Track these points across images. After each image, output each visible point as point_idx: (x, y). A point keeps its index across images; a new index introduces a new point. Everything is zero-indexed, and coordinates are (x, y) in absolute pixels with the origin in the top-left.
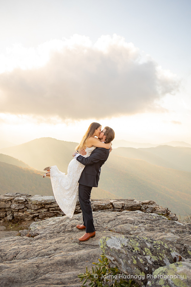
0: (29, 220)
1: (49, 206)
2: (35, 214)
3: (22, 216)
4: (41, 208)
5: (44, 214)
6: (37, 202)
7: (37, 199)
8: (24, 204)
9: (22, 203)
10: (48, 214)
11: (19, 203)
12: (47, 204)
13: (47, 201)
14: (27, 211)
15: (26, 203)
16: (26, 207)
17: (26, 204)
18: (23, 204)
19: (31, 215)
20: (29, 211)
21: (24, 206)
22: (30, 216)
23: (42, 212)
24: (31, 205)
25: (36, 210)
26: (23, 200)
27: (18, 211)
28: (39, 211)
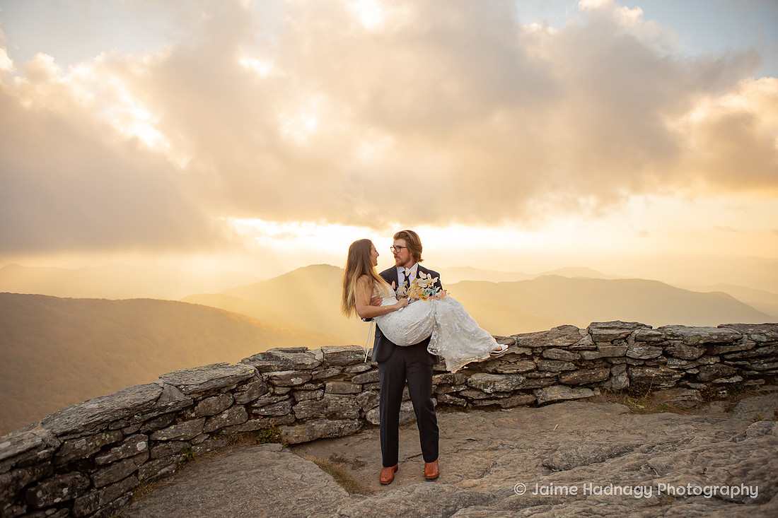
0: (670, 388)
1: (727, 349)
2: (689, 372)
3: (657, 376)
4: (705, 354)
5: (717, 368)
6: (700, 340)
7: (697, 333)
8: (662, 346)
9: (659, 342)
10: (726, 371)
11: (648, 343)
12: (725, 344)
13: (725, 335)
14: (670, 362)
15: (666, 343)
16: (665, 354)
17: (667, 346)
18: (659, 346)
19: (679, 374)
20: (675, 363)
21: (661, 352)
22: (676, 376)
23: (709, 364)
24: (683, 347)
25: (695, 360)
26: (660, 335)
27: (645, 364)
28: (701, 361)
